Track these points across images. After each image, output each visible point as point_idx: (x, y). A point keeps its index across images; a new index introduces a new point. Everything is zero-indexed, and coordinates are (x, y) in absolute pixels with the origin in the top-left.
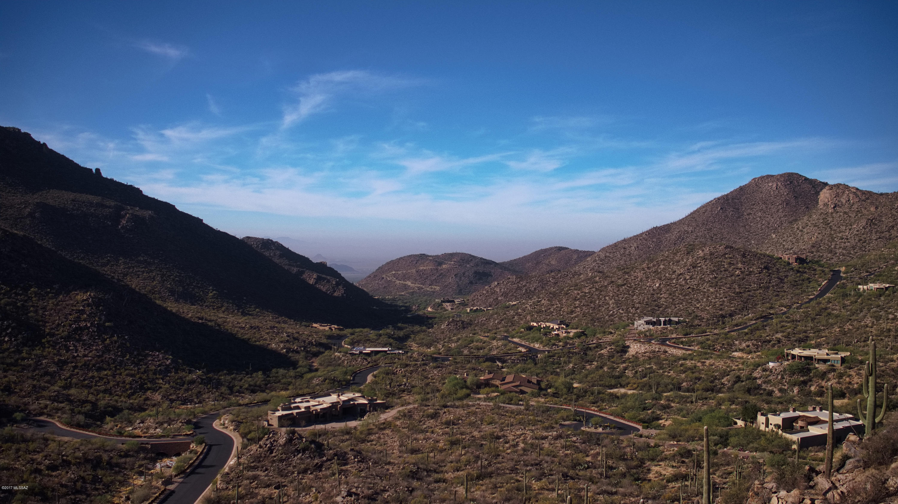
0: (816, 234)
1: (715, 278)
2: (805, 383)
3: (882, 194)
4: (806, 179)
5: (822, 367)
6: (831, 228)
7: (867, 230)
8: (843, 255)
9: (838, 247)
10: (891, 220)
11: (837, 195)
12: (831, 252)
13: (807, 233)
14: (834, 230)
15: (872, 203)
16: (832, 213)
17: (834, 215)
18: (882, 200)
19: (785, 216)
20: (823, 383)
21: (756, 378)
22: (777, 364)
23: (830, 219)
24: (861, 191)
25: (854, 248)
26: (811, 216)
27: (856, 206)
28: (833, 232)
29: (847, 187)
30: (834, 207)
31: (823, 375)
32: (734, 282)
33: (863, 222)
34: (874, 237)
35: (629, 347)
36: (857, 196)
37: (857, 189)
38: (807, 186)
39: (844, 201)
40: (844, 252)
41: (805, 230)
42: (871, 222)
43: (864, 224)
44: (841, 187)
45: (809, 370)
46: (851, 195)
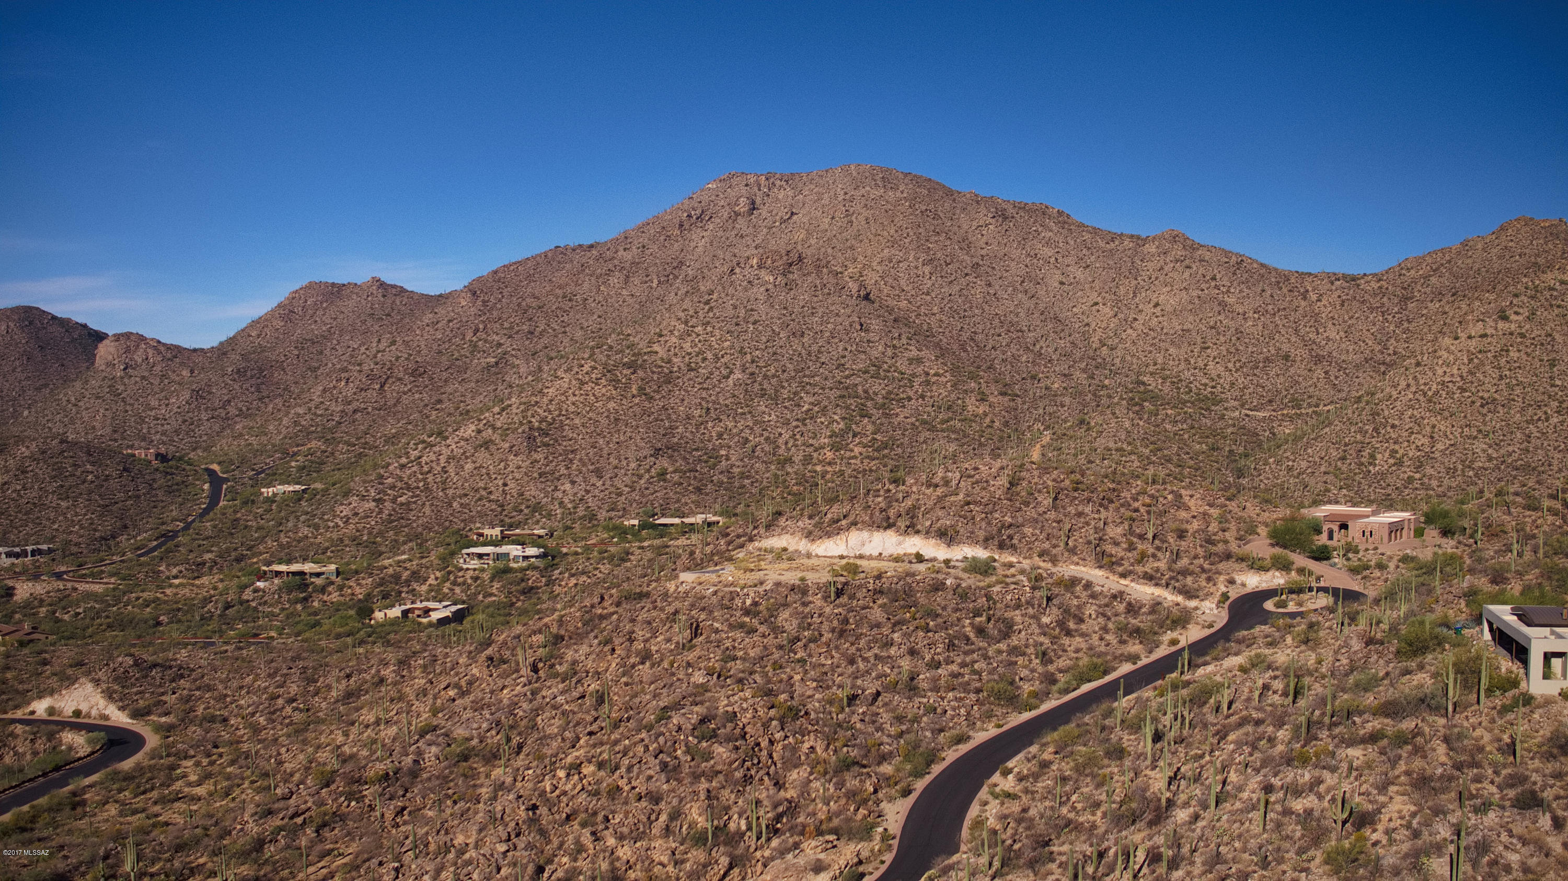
0: (102, 411)
1: (62, 486)
2: (305, 599)
3: (195, 350)
4: (54, 318)
5: (319, 581)
6: (124, 400)
7: (193, 406)
8: (164, 443)
9: (153, 431)
10: (225, 391)
11: (128, 350)
12: (144, 439)
13: (87, 409)
14: (132, 405)
15: (182, 364)
16: (122, 378)
17: (126, 380)
18: (199, 359)
19: (28, 378)
20: (325, 598)
21: (248, 601)
22: (267, 584)
23: (121, 388)
24: (164, 345)
25: (177, 432)
26: (87, 382)
27: (158, 368)
28: (128, 408)
29: (141, 338)
30: (125, 369)
31: (323, 590)
32: (90, 492)
33: (186, 395)
34: (204, 416)
35: (13, 588)
36: (160, 353)
37: (159, 342)
38: (56, 330)
39: (140, 360)
40: (164, 438)
41: (80, 404)
42: (197, 394)
43: (188, 396)
44: (133, 338)
45: (307, 586)
46: (151, 352)
